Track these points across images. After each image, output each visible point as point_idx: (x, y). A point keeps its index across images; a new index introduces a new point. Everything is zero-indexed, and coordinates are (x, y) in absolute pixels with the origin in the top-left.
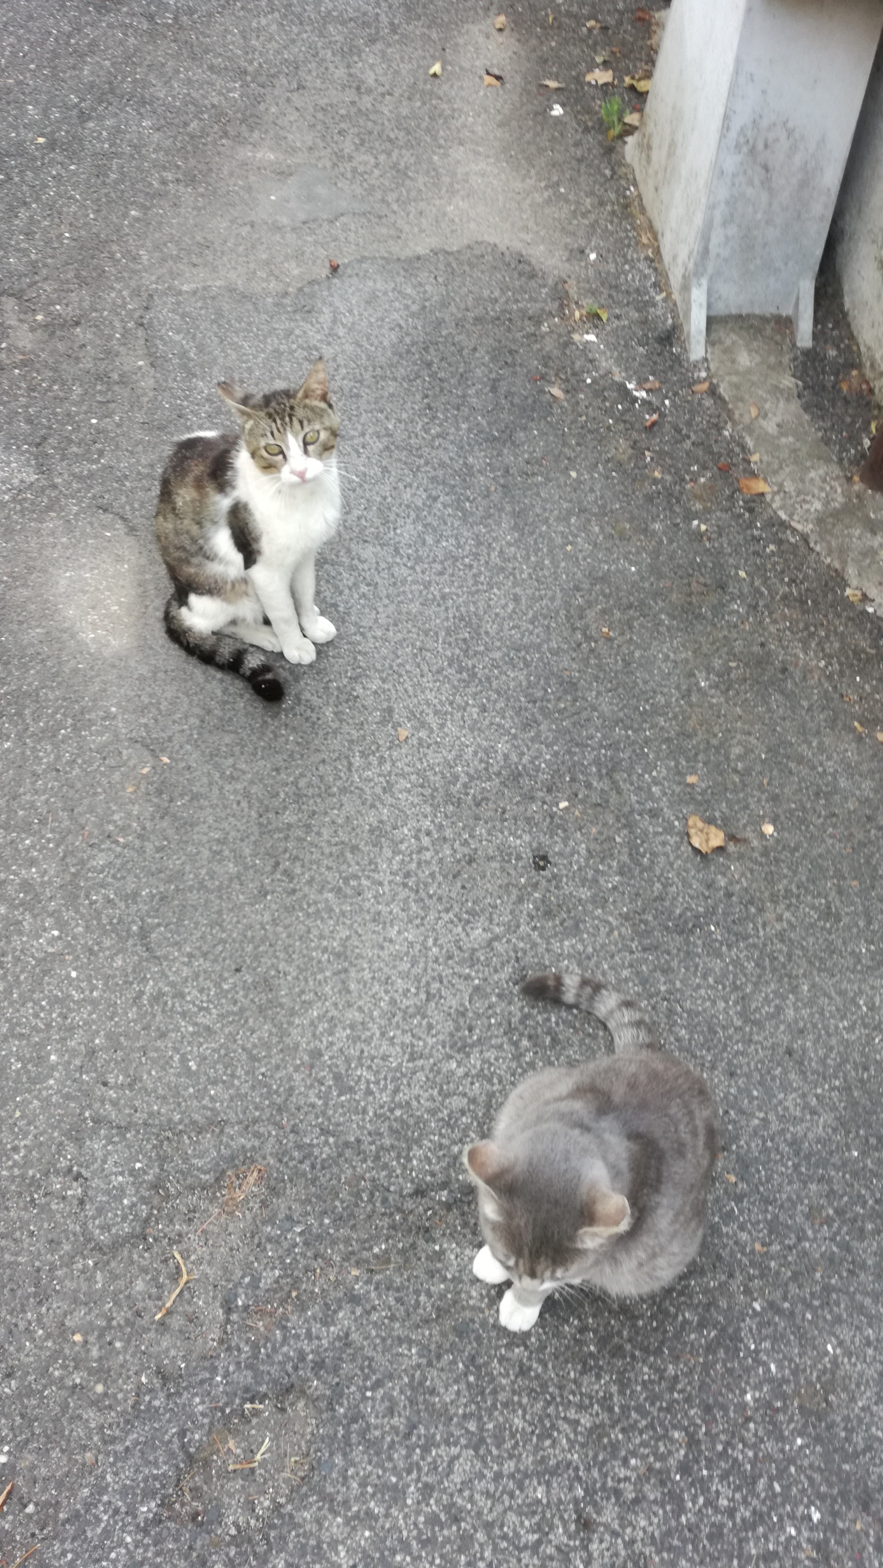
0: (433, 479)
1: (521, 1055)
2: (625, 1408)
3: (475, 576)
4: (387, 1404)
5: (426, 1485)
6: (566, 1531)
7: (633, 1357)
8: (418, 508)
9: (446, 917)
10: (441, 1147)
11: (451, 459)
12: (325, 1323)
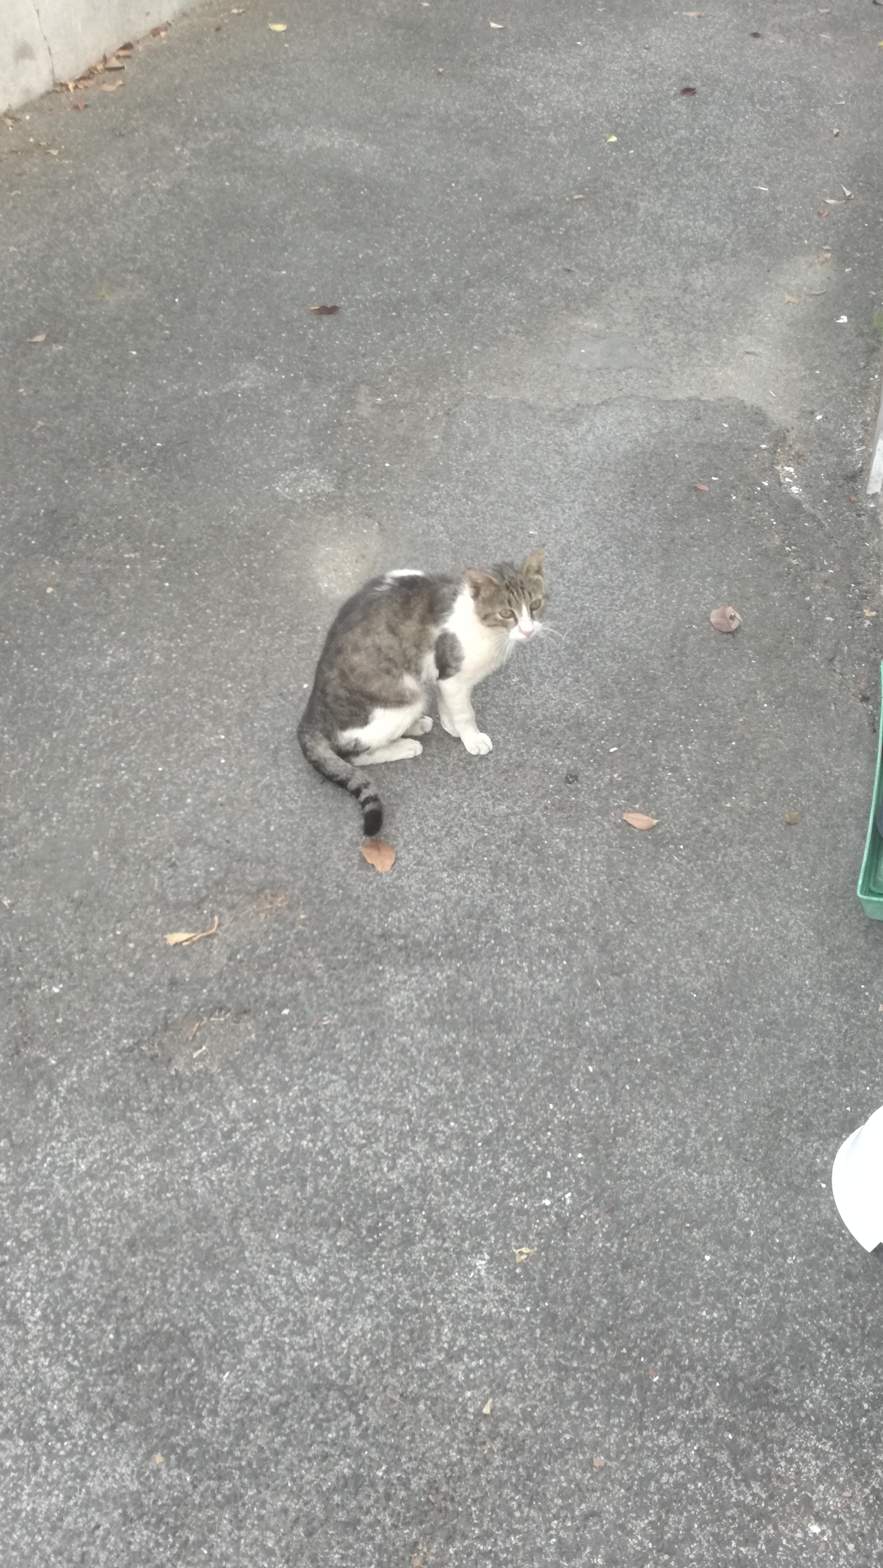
0: (612, 537)
1: (496, 883)
2: (462, 1094)
3: (613, 600)
4: (304, 1038)
5: (306, 1089)
6: (386, 1146)
7: (484, 1068)
8: (591, 552)
9: (483, 793)
10: (412, 916)
11: (633, 526)
12: (286, 984)
